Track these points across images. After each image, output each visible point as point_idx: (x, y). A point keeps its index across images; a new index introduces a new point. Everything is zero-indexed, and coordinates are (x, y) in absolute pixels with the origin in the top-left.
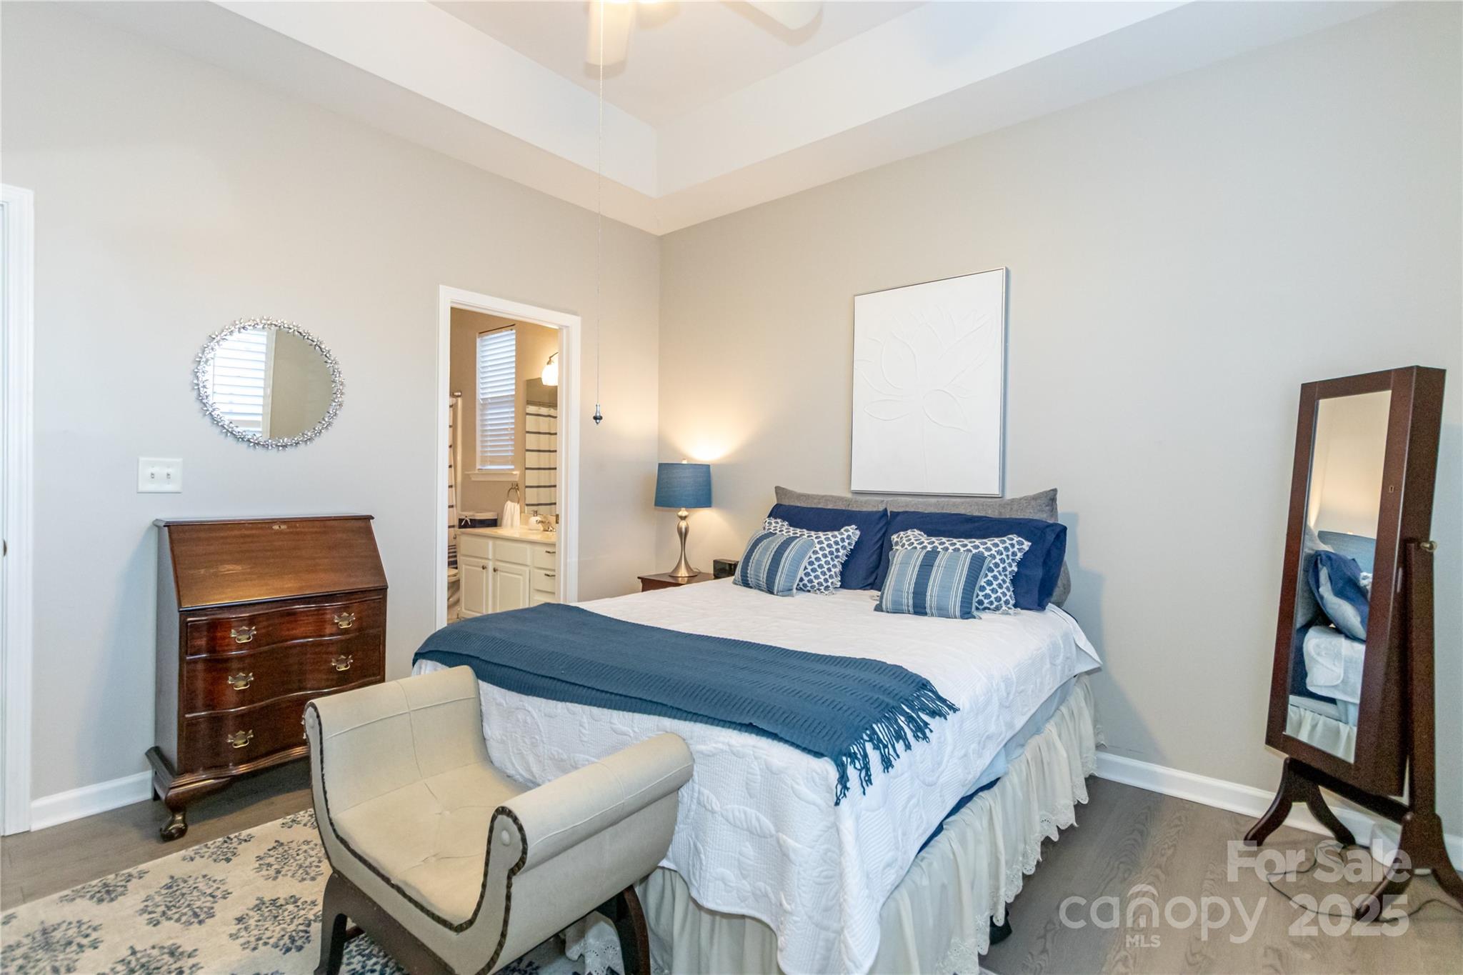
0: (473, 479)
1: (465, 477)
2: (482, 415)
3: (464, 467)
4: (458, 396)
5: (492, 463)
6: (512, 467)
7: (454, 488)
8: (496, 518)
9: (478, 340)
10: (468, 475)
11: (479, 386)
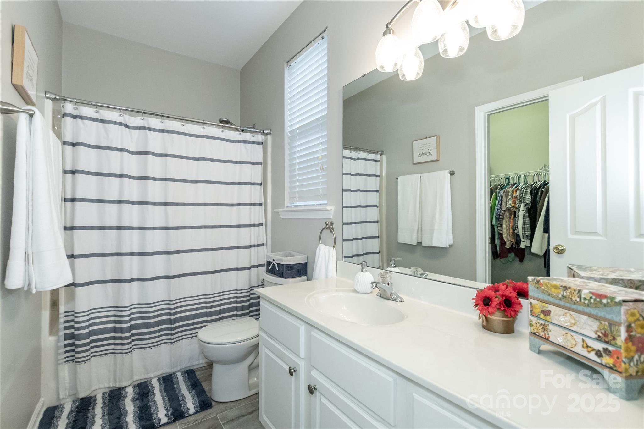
0: (282, 217)
1: (275, 214)
2: (290, 149)
3: (274, 206)
4: (267, 134)
5: (301, 199)
6: (325, 202)
7: (264, 226)
8: (306, 262)
9: (286, 70)
10: (278, 212)
11: (287, 118)
